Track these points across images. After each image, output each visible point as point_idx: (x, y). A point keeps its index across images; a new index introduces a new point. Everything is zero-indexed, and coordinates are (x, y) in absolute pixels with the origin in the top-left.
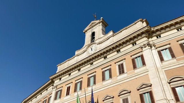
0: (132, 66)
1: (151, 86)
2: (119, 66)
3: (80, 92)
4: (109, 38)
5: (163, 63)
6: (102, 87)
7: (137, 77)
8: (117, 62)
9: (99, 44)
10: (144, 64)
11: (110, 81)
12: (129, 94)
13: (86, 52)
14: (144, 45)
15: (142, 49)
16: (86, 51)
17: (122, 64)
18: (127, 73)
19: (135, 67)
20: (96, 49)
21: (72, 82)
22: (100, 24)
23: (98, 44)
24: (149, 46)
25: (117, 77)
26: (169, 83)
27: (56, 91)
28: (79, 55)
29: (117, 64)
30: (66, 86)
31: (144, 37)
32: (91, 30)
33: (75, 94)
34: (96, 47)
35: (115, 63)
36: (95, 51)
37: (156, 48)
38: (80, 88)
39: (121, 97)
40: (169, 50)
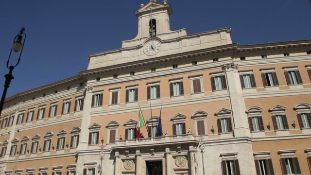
0: (210, 86)
1: (230, 113)
2: (194, 81)
3: (137, 103)
4: (181, 40)
5: (244, 90)
6: (170, 103)
7: (215, 100)
8: (192, 76)
9: (165, 43)
10: (225, 86)
11: (182, 98)
12: (205, 117)
13: (142, 49)
14: (228, 64)
15: (225, 69)
16: (142, 47)
17: (199, 80)
18: (203, 93)
19: (214, 88)
20: (159, 48)
21: (120, 88)
22: (165, 11)
23: (162, 43)
24: (233, 68)
25: (191, 94)
26: (247, 113)
27: (92, 94)
28: (129, 50)
29: (191, 78)
30: (111, 91)
32: (149, 14)
33: (128, 105)
34: (159, 45)
35: (189, 77)
36: (157, 51)
37: (239, 72)
38: (136, 99)
39: (196, 119)
40: (252, 77)
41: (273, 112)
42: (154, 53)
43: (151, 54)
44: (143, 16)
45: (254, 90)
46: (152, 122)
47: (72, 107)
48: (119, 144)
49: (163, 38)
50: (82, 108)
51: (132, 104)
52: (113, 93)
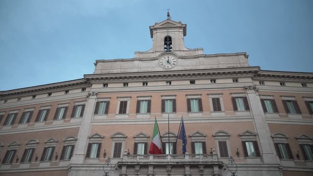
0: (231, 106)
1: (255, 136)
2: (213, 99)
3: (149, 115)
4: (198, 57)
5: (266, 114)
6: (188, 119)
7: (238, 120)
8: (211, 94)
9: (182, 58)
10: (247, 108)
11: (200, 115)
12: (228, 138)
13: (157, 61)
14: (250, 86)
15: (246, 91)
16: (157, 59)
17: (218, 99)
18: (224, 112)
19: (235, 109)
20: (175, 63)
21: (131, 97)
22: (180, 31)
23: (179, 58)
24: (255, 90)
25: (211, 112)
26: (272, 138)
27: (97, 101)
28: (142, 60)
29: (210, 96)
30: (119, 99)
31: (248, 77)
33: (139, 116)
34: (175, 60)
35: (208, 95)
36: (173, 66)
37: (259, 95)
38: (149, 111)
39: (217, 139)
40: (273, 102)
41: (300, 140)
42: (170, 67)
43: (166, 67)
44: (158, 31)
45: (276, 115)
46: (169, 137)
47: (69, 113)
48: (126, 160)
49: (179, 54)
50: (82, 115)
51: (143, 116)
52: (122, 103)
